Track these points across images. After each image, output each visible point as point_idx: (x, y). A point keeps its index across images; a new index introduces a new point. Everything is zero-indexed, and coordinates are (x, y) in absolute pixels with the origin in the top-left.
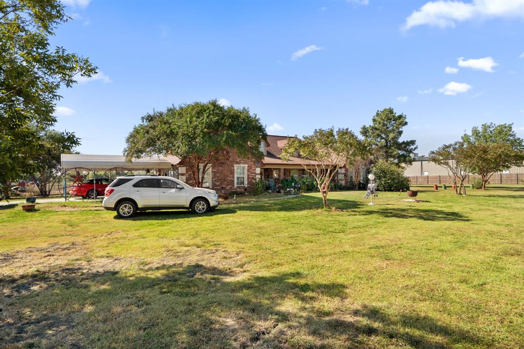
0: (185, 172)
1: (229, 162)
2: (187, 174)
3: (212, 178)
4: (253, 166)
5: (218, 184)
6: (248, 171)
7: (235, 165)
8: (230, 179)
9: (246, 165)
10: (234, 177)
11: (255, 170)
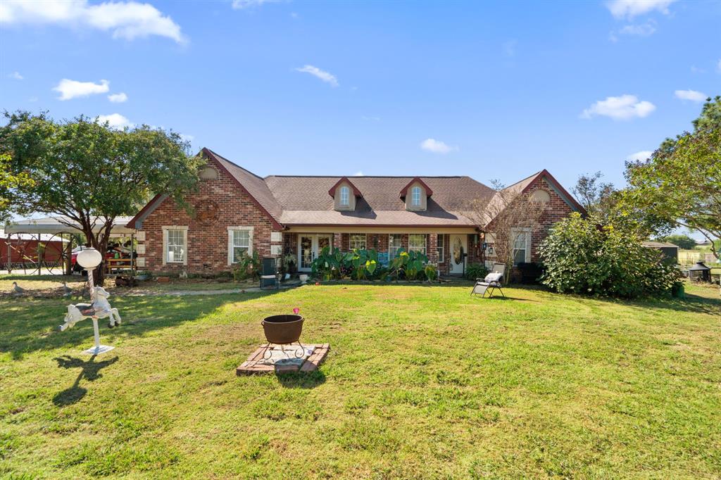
0: (144, 239)
1: (218, 223)
2: (148, 242)
3: (189, 249)
4: (265, 229)
5: (198, 258)
6: (255, 237)
7: (228, 228)
8: (219, 251)
9: (251, 228)
10: (226, 248)
11: (269, 235)
